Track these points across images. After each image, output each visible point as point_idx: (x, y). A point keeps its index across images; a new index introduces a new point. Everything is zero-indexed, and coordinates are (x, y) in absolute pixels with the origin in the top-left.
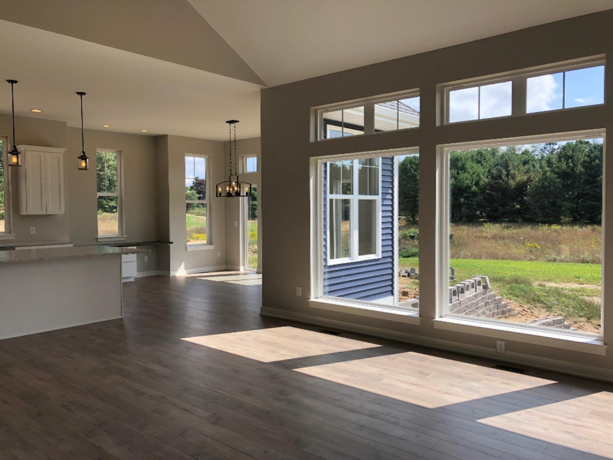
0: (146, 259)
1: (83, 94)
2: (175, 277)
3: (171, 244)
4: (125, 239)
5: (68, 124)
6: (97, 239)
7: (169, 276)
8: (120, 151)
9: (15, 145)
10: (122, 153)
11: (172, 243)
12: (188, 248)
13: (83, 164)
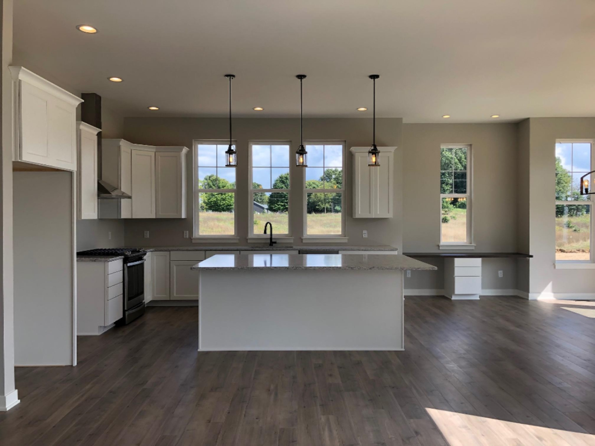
0: (500, 274)
1: (376, 77)
2: (536, 300)
3: (531, 259)
4: (473, 248)
5: (405, 121)
6: (439, 246)
7: (528, 299)
8: (471, 145)
9: (303, 145)
10: (473, 146)
11: (532, 256)
12: (556, 265)
13: (374, 159)
